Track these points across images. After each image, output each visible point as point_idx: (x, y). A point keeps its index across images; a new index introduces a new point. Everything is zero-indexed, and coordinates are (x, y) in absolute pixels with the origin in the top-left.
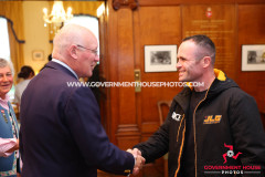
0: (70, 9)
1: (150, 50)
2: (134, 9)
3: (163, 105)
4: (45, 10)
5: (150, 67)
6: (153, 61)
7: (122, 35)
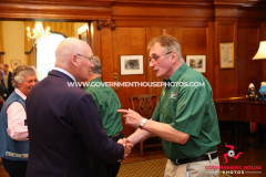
0: (48, 28)
1: (124, 59)
2: (113, 29)
3: (135, 99)
4: (28, 29)
5: (124, 72)
6: (126, 67)
7: (104, 48)
